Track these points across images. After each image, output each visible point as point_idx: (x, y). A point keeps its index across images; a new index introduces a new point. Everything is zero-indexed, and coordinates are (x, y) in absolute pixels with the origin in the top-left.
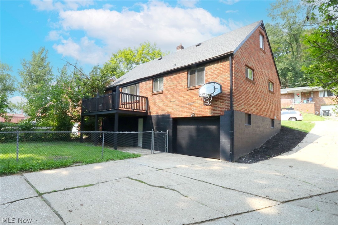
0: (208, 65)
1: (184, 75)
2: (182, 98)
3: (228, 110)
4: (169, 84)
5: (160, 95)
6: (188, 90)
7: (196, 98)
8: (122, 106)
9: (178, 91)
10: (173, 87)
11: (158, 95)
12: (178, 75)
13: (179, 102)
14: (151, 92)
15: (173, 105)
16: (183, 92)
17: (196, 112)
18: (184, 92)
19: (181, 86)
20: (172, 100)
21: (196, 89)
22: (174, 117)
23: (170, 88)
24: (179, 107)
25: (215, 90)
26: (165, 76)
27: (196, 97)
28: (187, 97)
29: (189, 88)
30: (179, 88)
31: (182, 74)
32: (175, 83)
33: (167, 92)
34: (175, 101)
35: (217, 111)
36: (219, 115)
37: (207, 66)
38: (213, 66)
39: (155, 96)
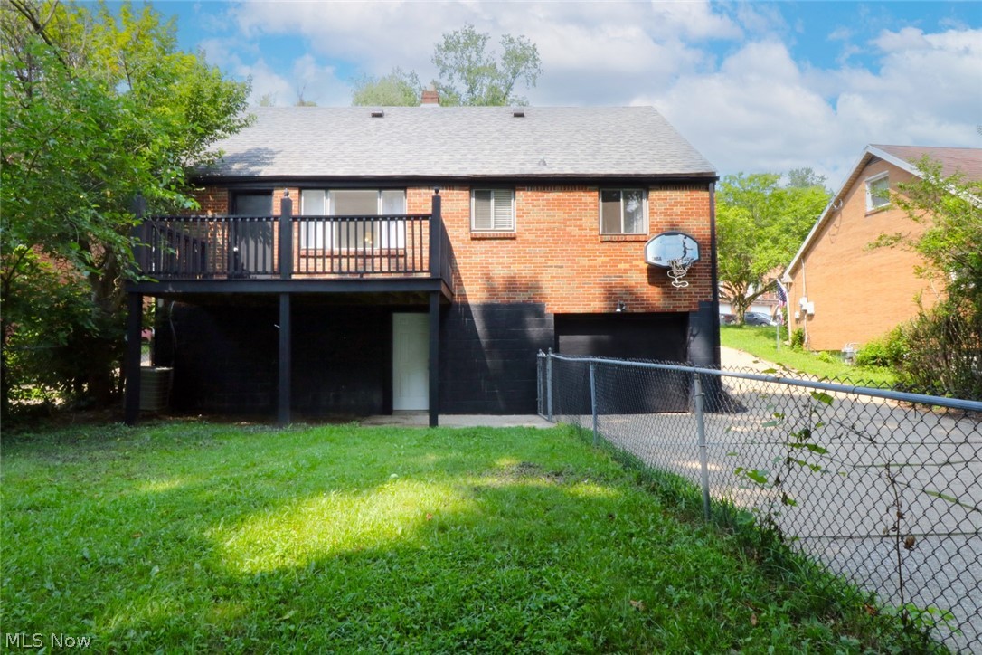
0: (657, 190)
1: (591, 198)
2: (585, 262)
3: (707, 301)
4: (536, 214)
5: (505, 241)
6: (602, 242)
7: (627, 266)
8: (303, 261)
9: (570, 240)
10: (552, 226)
11: (498, 241)
12: (568, 194)
13: (575, 270)
14: (467, 230)
15: (555, 277)
16: (587, 243)
17: (627, 301)
18: (589, 246)
19: (580, 228)
20: (550, 263)
21: (626, 241)
22: (560, 311)
23: (541, 226)
24: (574, 284)
25: (685, 252)
26: (524, 190)
27: (628, 263)
28: (600, 260)
29: (607, 238)
30: (576, 231)
31: (583, 194)
32: (561, 215)
33: (531, 237)
34: (562, 267)
35: (680, 300)
36: (686, 310)
37: (652, 190)
38: (668, 193)
39: (482, 242)
